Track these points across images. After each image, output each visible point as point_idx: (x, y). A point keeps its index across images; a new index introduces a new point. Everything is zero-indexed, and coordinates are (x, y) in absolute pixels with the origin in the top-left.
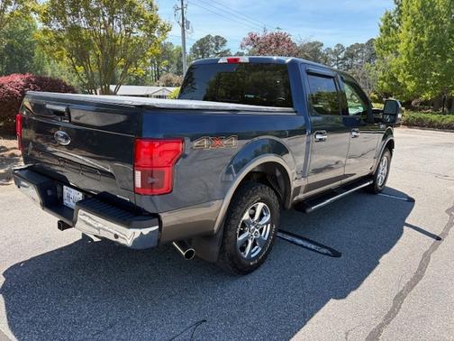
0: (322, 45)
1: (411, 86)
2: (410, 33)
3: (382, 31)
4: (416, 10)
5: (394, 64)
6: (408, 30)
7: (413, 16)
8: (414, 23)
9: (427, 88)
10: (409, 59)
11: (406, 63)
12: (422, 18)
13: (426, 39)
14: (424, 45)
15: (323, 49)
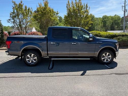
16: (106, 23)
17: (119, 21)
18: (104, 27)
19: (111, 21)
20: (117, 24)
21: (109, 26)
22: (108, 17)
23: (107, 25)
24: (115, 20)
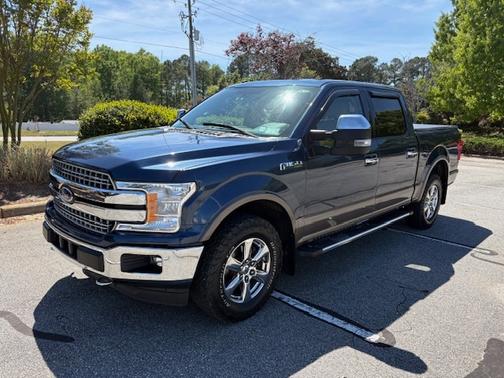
0: (376, 60)
1: (471, 102)
2: (468, 35)
3: (437, 38)
4: (475, 6)
5: (448, 75)
6: (465, 32)
7: (471, 14)
8: (473, 23)
9: (492, 105)
10: (467, 68)
11: (463, 74)
12: (482, 15)
13: (488, 41)
14: (487, 49)
15: (377, 65)
16: (110, 75)
17: (157, 75)
18: (105, 91)
19: (128, 70)
20: (152, 84)
21: (125, 91)
22: (115, 55)
23: (116, 84)
24: (144, 72)
